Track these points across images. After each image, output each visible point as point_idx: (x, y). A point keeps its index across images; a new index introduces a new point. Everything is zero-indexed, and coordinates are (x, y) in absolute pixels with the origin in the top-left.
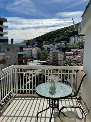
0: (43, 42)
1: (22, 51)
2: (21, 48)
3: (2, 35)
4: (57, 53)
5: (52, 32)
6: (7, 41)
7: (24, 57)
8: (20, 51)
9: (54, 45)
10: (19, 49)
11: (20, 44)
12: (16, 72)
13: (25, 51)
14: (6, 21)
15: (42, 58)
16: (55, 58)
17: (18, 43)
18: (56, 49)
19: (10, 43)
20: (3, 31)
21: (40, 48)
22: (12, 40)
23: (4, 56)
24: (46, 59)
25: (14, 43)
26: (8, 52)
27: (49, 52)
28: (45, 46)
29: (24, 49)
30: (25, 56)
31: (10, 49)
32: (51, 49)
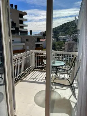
0: (59, 33)
1: (39, 42)
2: (38, 39)
3: (22, 27)
4: (73, 44)
6: (26, 32)
7: (40, 47)
8: (37, 42)
9: (71, 36)
10: (36, 40)
11: (38, 35)
12: (34, 55)
13: (42, 42)
14: (26, 14)
15: (58, 48)
16: (71, 48)
17: (36, 34)
18: (73, 40)
19: (29, 34)
21: (56, 39)
22: (31, 31)
23: (24, 45)
24: (61, 50)
25: (33, 34)
26: (27, 42)
27: (64, 43)
28: (61, 37)
29: (41, 40)
30: (42, 46)
31: (29, 40)
32: (67, 40)
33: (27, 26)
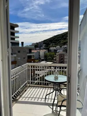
0: (50, 44)
1: (31, 53)
2: (30, 51)
3: (13, 39)
4: (64, 55)
5: (59, 35)
6: (18, 44)
7: (32, 58)
8: (30, 53)
9: (61, 47)
10: (28, 51)
11: (29, 47)
12: (30, 68)
13: (33, 53)
14: (17, 26)
15: (49, 59)
16: (62, 59)
17: (27, 46)
18: (63, 51)
19: (20, 46)
20: (14, 35)
21: (47, 50)
22: (22, 43)
23: (15, 57)
24: (53, 60)
25: (24, 46)
26: (19, 54)
27: (55, 54)
28: (52, 48)
29: (32, 51)
30: (33, 57)
31: (21, 52)
32: (58, 51)
33: (18, 37)
